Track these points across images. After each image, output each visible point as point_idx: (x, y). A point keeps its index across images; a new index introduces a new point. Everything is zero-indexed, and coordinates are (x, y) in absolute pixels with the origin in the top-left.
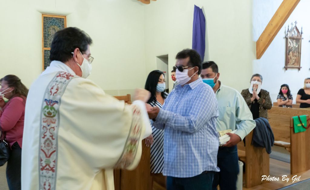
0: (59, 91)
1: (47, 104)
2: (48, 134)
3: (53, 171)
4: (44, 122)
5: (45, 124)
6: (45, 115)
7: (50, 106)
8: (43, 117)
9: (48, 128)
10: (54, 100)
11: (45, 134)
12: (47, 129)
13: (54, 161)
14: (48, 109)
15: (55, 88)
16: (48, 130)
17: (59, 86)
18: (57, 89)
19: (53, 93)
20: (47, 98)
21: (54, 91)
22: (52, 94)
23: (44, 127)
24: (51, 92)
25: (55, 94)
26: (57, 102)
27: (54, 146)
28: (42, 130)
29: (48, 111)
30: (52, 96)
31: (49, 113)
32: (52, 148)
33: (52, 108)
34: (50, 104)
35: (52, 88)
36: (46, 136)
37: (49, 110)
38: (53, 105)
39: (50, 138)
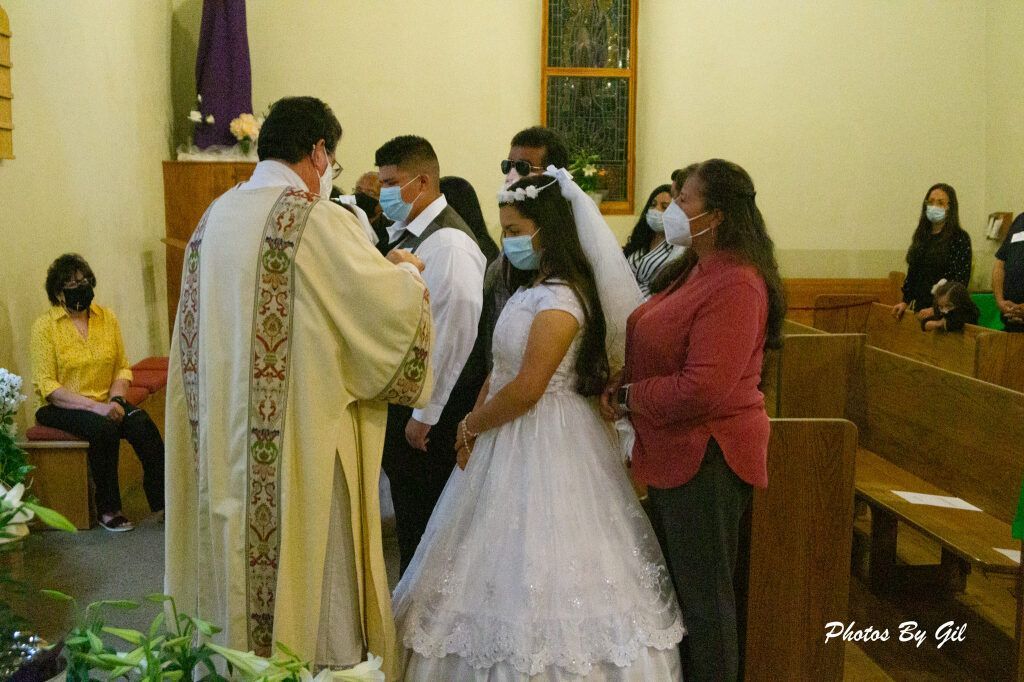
0: (296, 222)
1: (271, 248)
2: (273, 306)
3: (282, 378)
4: (264, 281)
5: (267, 287)
6: (266, 268)
7: (277, 251)
8: (263, 271)
9: (275, 293)
10: (287, 240)
11: (267, 306)
12: (272, 296)
13: (284, 359)
14: (272, 257)
15: (287, 216)
16: (274, 298)
17: (296, 211)
18: (292, 220)
19: (283, 225)
20: (270, 234)
21: (285, 222)
22: (282, 229)
23: (264, 291)
24: (279, 223)
25: (288, 229)
26: (291, 244)
27: (284, 330)
28: (260, 297)
29: (273, 260)
30: (281, 232)
31: (275, 265)
32: (280, 332)
33: (282, 254)
34: (277, 247)
35: (281, 217)
36: (269, 309)
37: (276, 258)
38: (283, 250)
39: (278, 314)
